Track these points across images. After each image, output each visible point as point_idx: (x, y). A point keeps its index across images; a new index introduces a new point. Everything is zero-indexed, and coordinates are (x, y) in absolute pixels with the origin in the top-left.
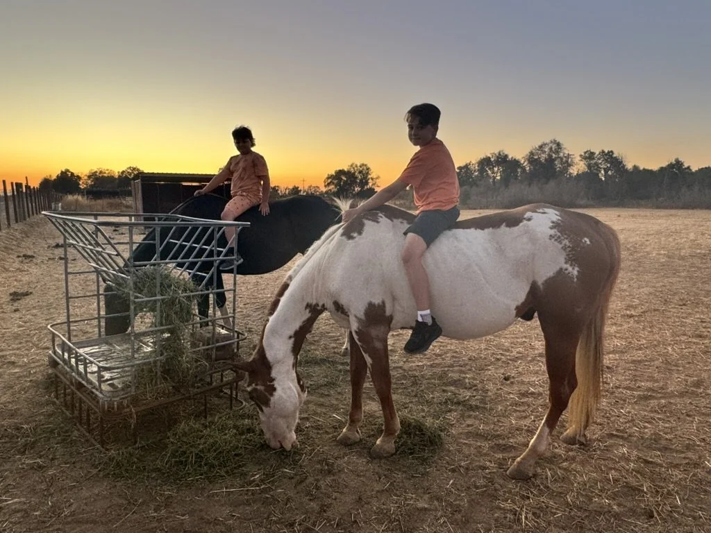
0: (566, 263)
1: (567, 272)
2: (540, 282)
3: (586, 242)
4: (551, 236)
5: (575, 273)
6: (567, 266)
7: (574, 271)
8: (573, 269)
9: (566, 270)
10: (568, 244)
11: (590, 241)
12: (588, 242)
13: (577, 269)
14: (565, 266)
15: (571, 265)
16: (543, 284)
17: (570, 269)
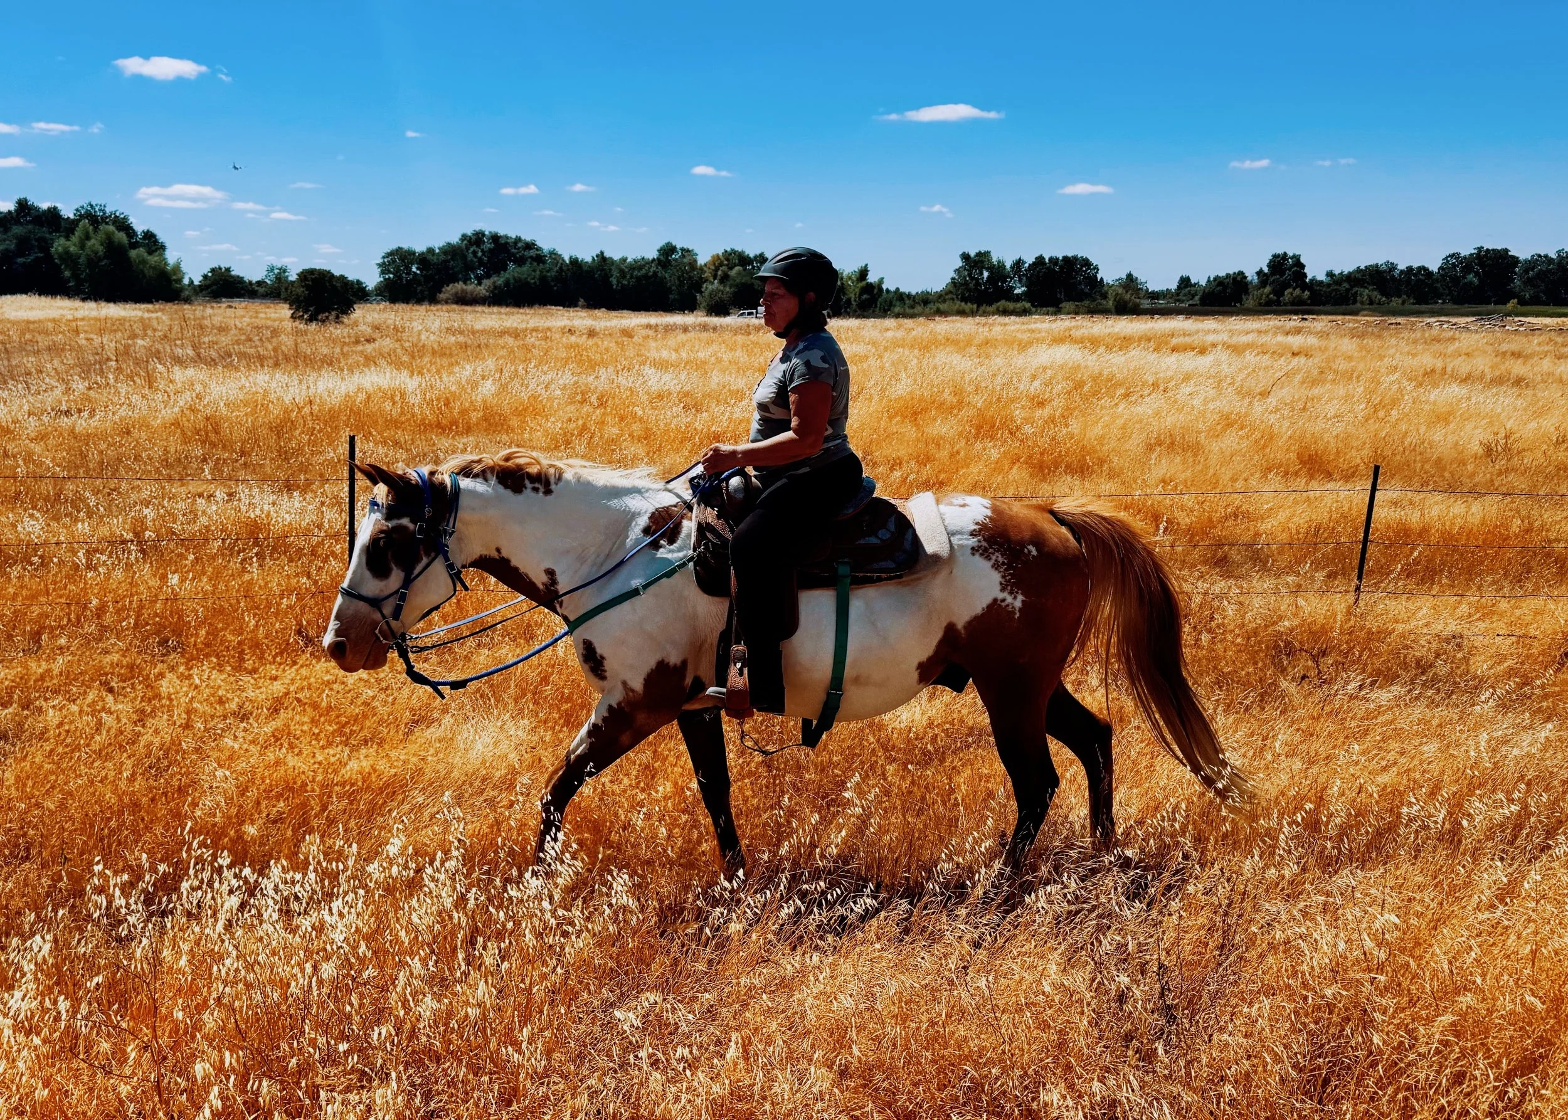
0: (1003, 590)
1: (1003, 604)
2: (960, 625)
3: (1030, 552)
4: (973, 548)
5: (1018, 604)
6: (1005, 595)
7: (1017, 602)
8: (1015, 598)
9: (1003, 600)
10: (1000, 559)
11: (1037, 550)
12: (1034, 553)
13: (1020, 598)
14: (1001, 596)
15: (1011, 593)
16: (965, 627)
17: (1009, 599)
